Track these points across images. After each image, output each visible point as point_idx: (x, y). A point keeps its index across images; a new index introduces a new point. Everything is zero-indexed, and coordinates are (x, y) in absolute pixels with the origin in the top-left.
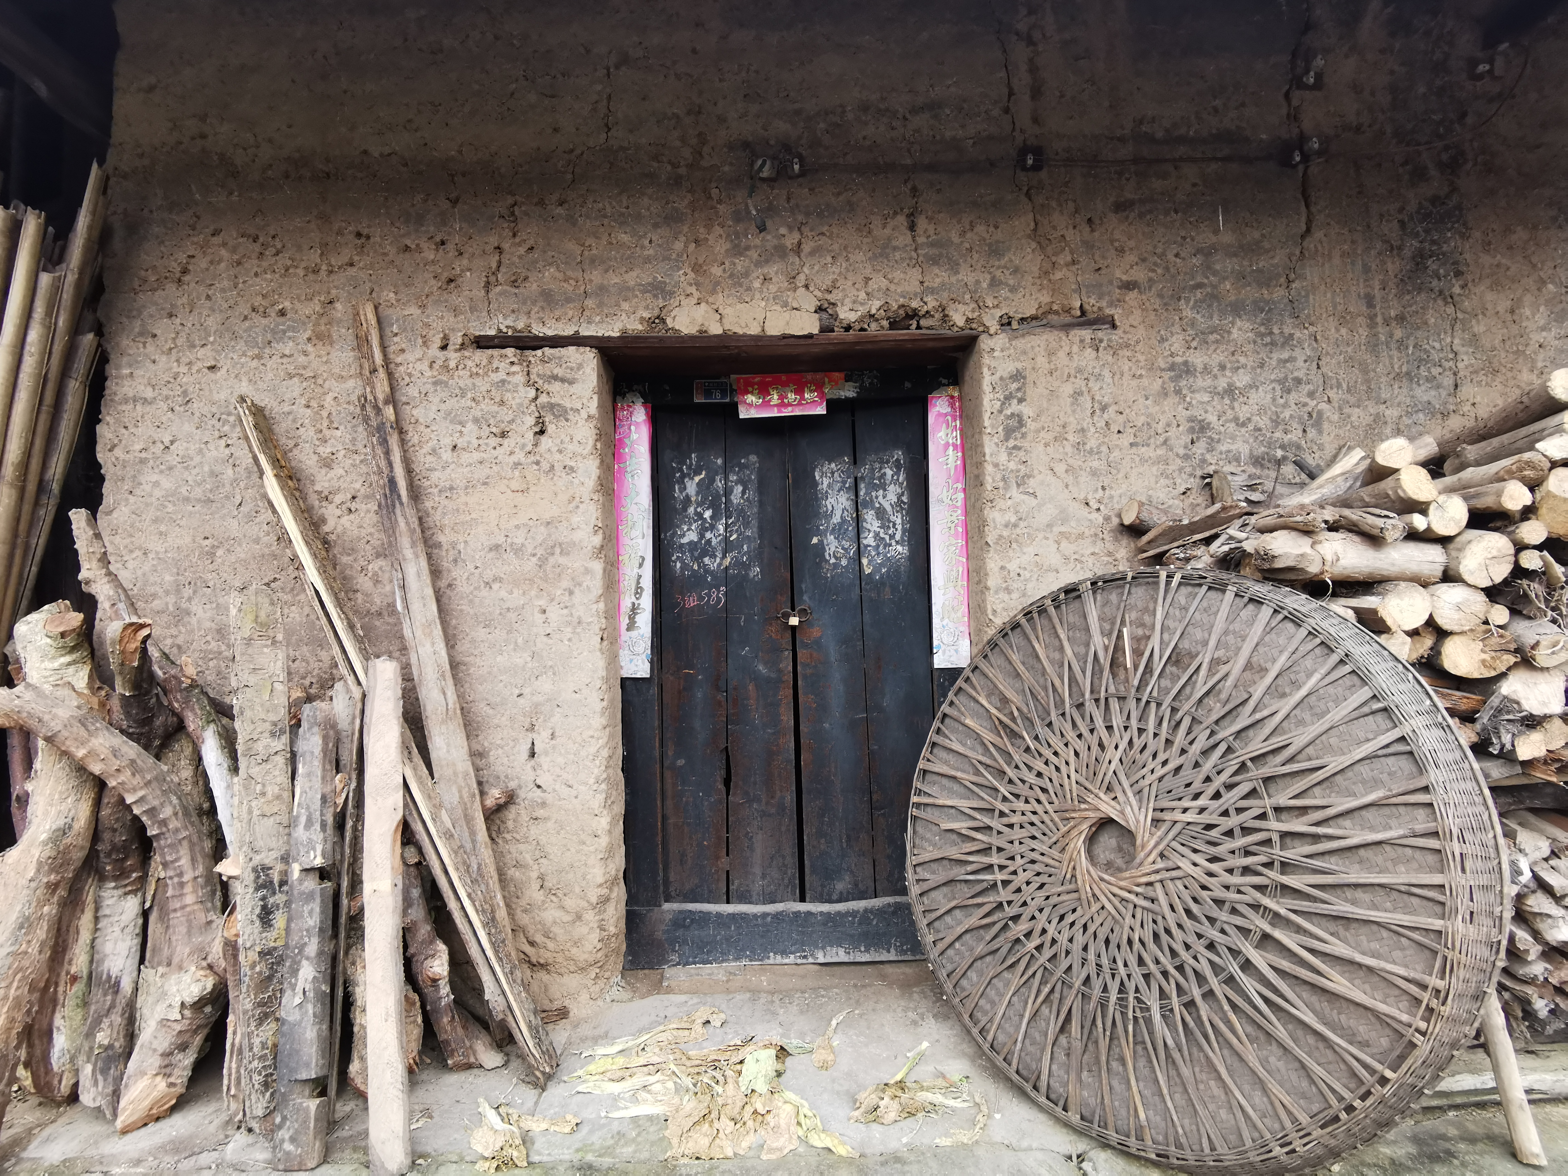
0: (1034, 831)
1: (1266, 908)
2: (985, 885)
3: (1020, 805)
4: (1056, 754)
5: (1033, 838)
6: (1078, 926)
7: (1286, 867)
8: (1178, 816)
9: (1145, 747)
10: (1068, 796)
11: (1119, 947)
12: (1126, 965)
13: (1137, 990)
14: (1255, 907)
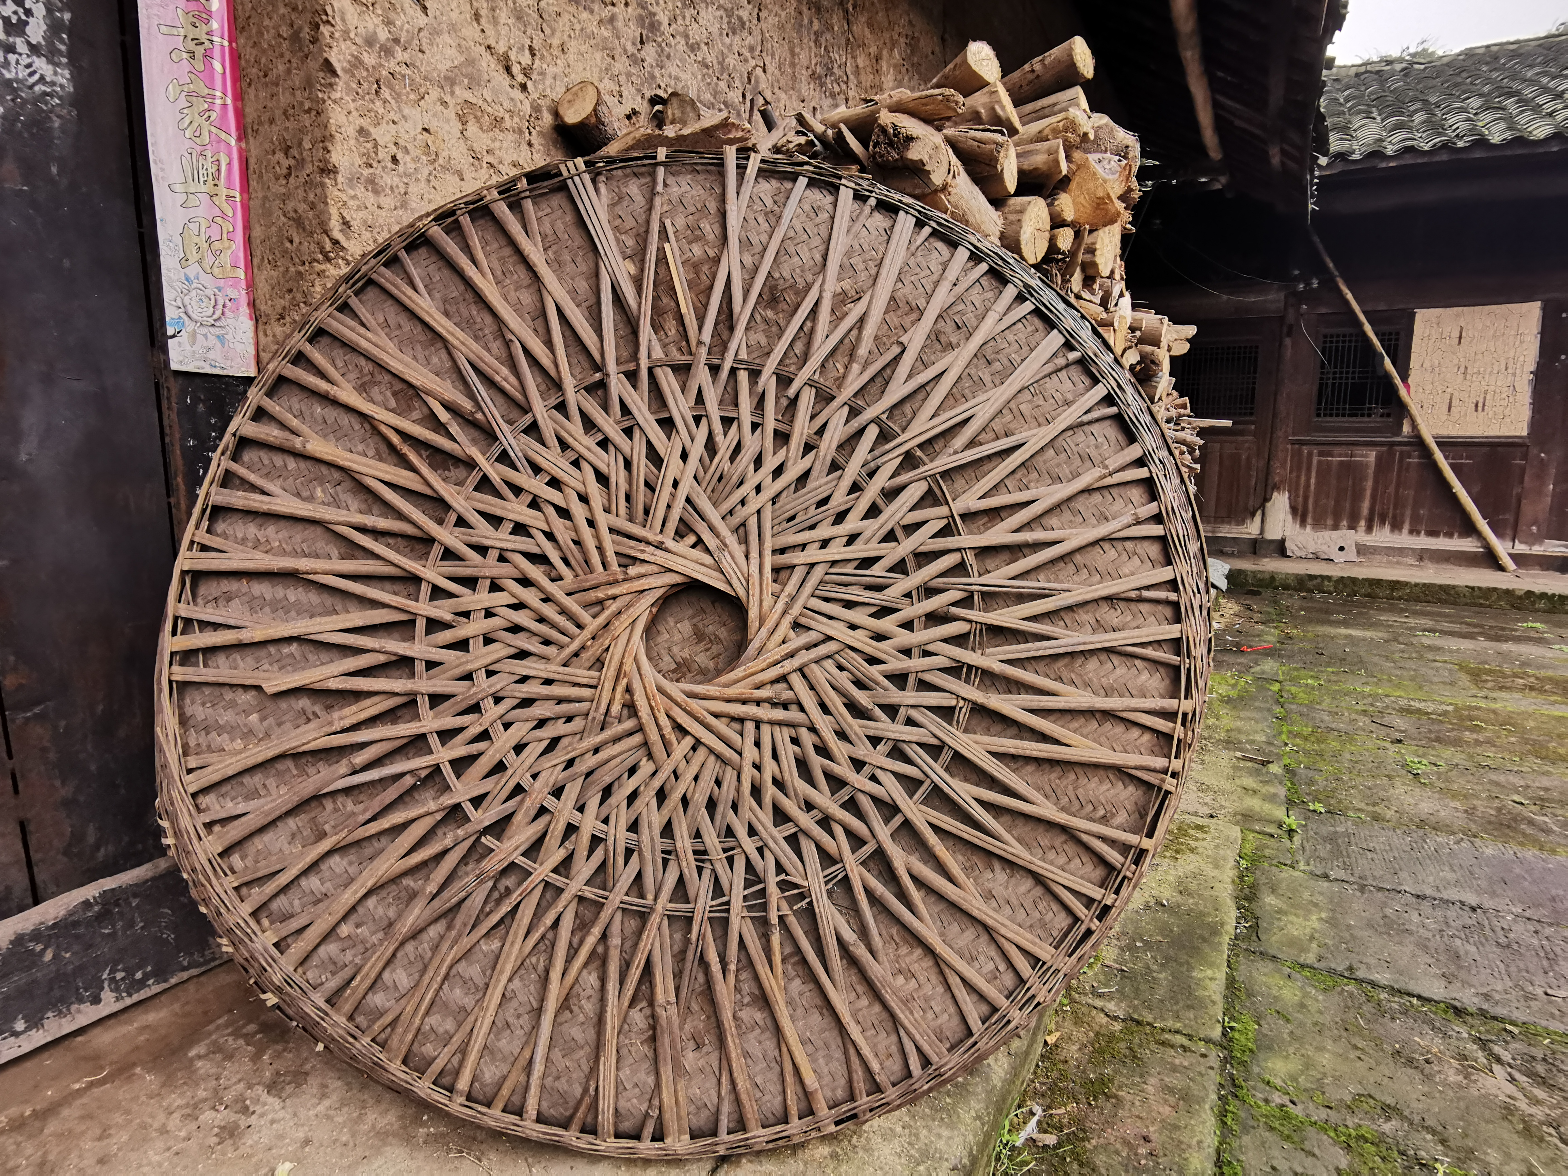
0: (521, 642)
1: (970, 667)
2: (409, 781)
3: (482, 598)
4: (555, 483)
5: (522, 655)
6: (648, 797)
7: (991, 598)
8: (813, 554)
9: (738, 449)
10: (596, 559)
11: (735, 807)
12: (752, 832)
13: (780, 869)
14: (956, 670)
